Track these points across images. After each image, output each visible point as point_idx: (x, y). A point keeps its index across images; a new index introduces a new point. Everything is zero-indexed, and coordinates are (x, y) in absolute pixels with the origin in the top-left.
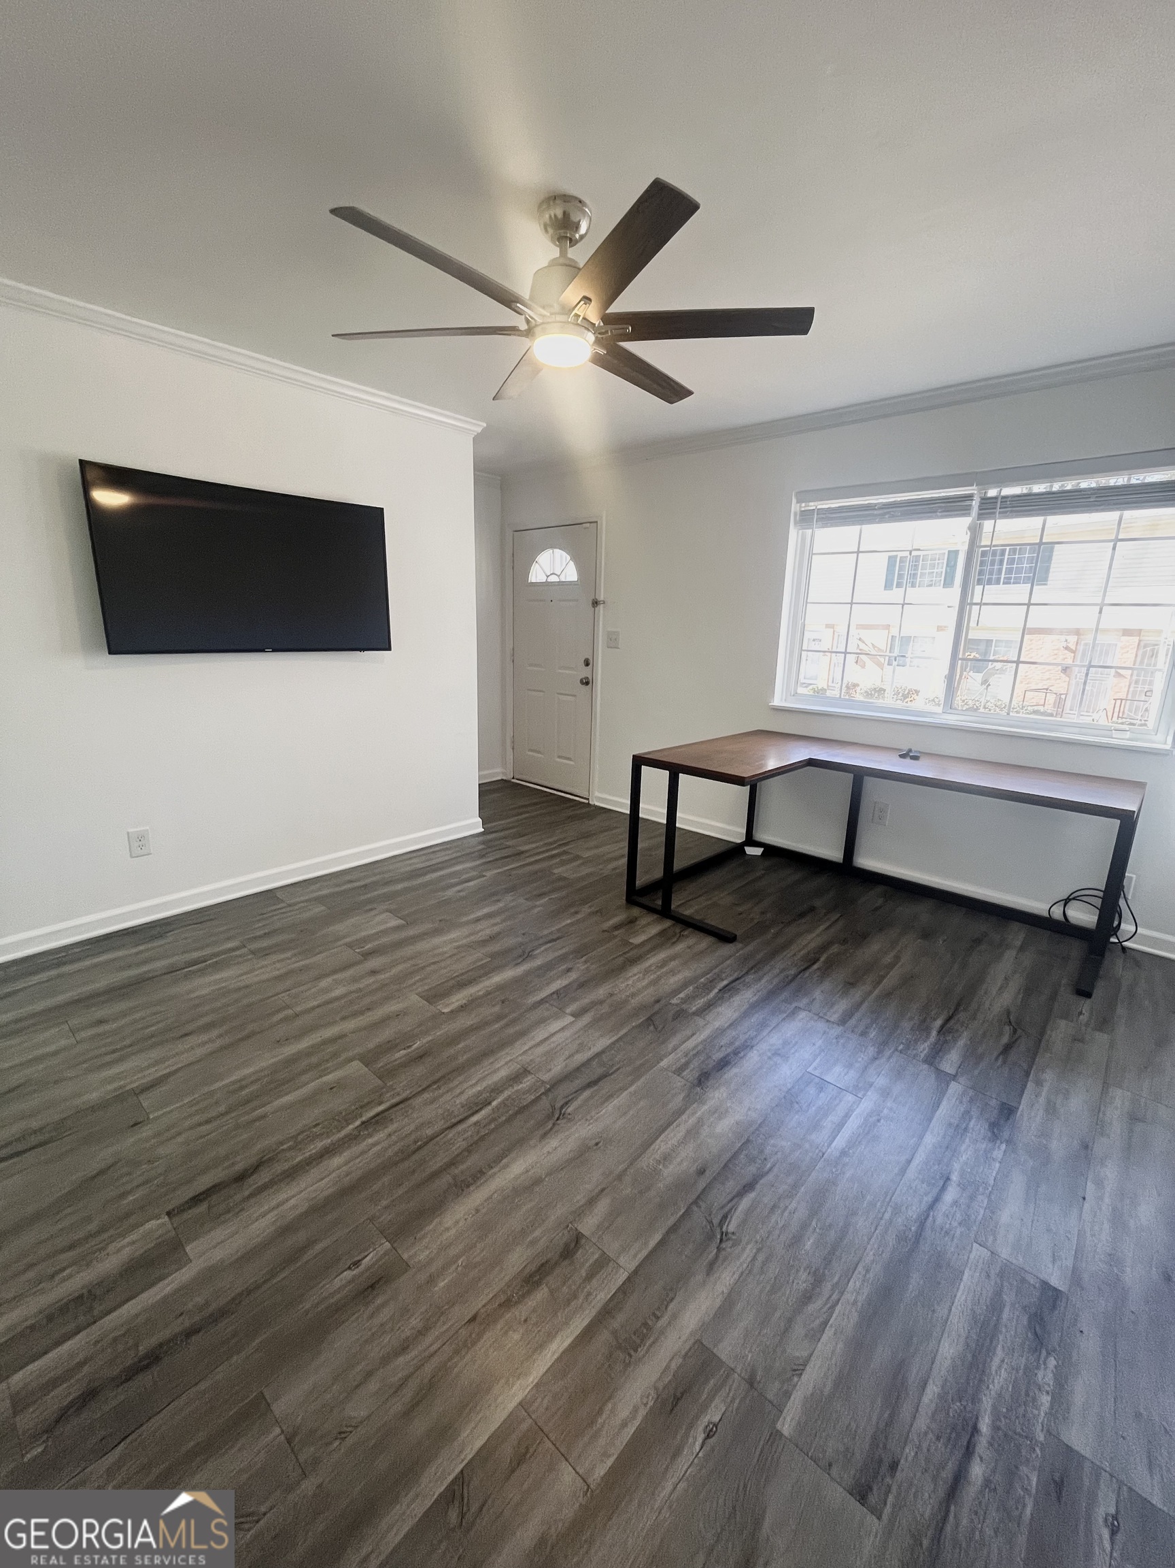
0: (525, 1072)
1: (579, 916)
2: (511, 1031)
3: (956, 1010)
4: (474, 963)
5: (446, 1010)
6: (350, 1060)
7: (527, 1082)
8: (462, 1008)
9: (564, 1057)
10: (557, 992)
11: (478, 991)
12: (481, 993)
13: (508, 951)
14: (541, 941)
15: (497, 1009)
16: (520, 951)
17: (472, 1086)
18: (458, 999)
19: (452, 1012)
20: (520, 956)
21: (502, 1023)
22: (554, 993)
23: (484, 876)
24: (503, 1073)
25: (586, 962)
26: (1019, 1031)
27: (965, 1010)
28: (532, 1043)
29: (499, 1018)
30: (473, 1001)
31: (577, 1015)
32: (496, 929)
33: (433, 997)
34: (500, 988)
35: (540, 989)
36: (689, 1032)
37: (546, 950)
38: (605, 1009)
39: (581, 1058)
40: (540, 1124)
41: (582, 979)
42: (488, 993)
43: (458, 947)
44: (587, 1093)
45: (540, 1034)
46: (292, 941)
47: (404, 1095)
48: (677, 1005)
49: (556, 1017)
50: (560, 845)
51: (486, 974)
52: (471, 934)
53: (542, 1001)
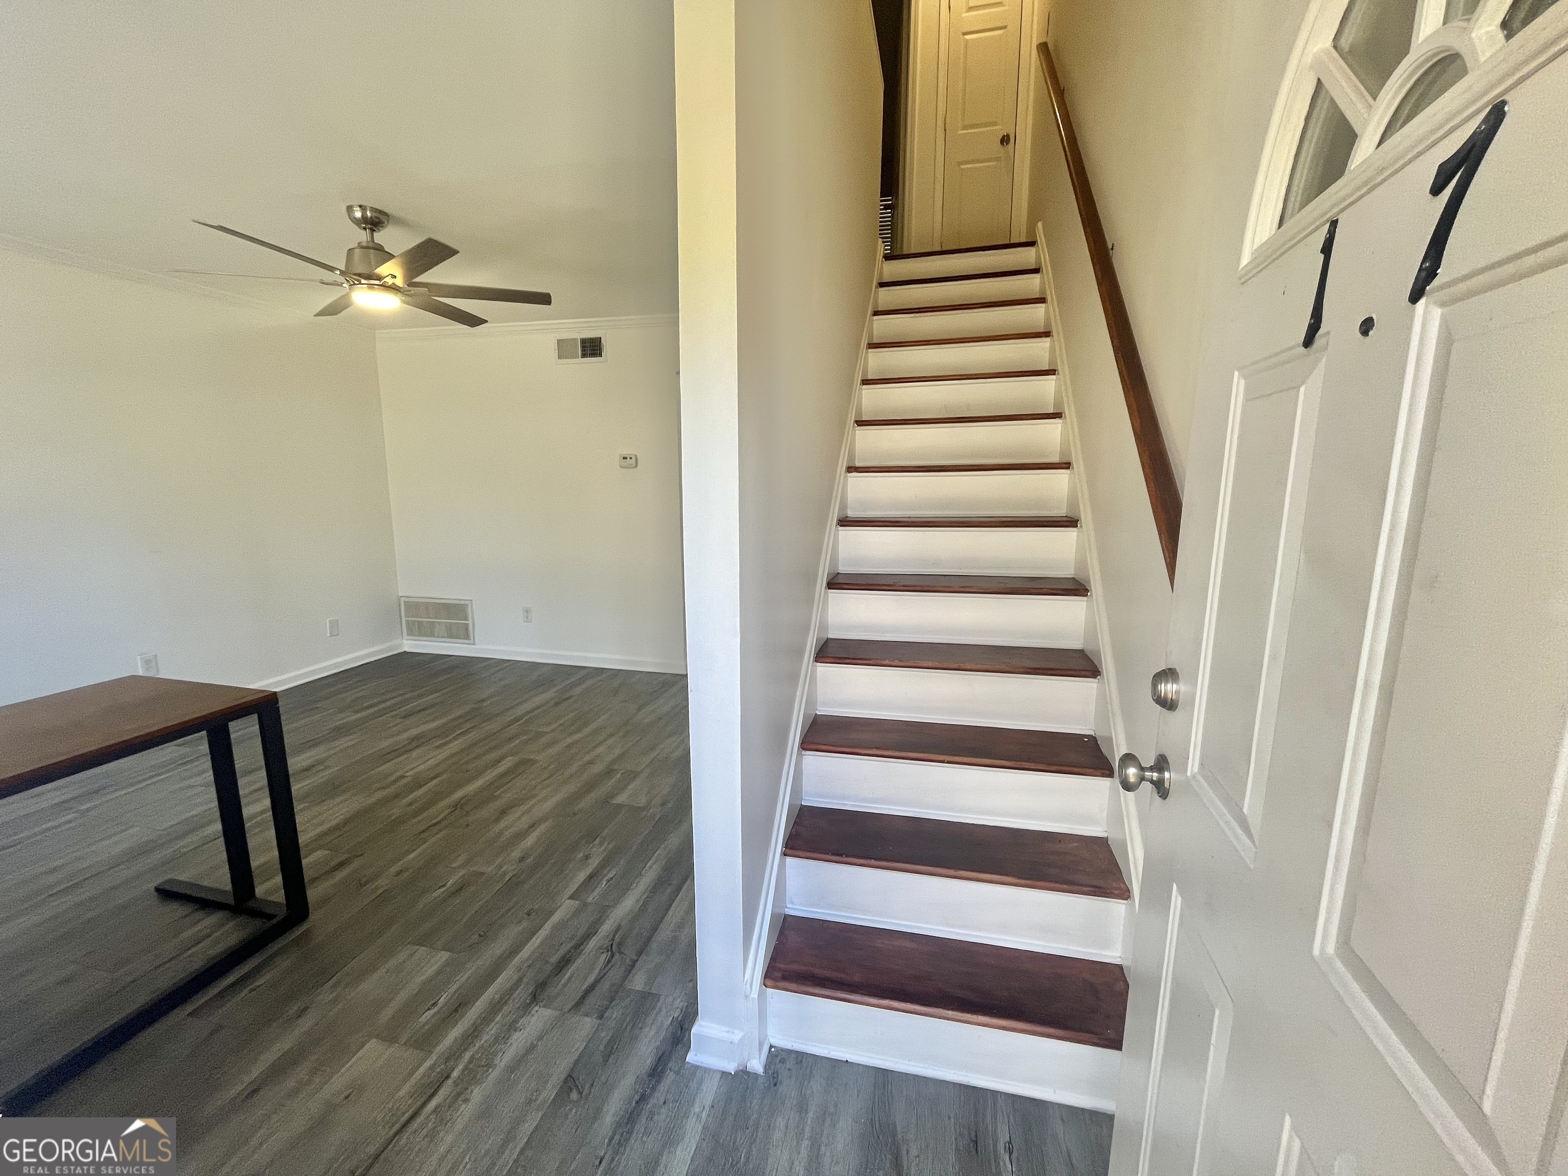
0: (438, 747)
2: (453, 760)
4: (508, 789)
7: (437, 744)
9: (413, 757)
12: (489, 771)
13: (479, 806)
14: (444, 824)
18: (506, 765)
20: (465, 803)
21: (463, 762)
22: (424, 785)
25: (390, 816)
28: (437, 757)
31: (402, 777)
35: (435, 786)
37: (438, 816)
38: (376, 786)
41: (395, 801)
43: (534, 796)
49: (419, 773)
51: (492, 783)
52: (528, 811)
53: (435, 778)
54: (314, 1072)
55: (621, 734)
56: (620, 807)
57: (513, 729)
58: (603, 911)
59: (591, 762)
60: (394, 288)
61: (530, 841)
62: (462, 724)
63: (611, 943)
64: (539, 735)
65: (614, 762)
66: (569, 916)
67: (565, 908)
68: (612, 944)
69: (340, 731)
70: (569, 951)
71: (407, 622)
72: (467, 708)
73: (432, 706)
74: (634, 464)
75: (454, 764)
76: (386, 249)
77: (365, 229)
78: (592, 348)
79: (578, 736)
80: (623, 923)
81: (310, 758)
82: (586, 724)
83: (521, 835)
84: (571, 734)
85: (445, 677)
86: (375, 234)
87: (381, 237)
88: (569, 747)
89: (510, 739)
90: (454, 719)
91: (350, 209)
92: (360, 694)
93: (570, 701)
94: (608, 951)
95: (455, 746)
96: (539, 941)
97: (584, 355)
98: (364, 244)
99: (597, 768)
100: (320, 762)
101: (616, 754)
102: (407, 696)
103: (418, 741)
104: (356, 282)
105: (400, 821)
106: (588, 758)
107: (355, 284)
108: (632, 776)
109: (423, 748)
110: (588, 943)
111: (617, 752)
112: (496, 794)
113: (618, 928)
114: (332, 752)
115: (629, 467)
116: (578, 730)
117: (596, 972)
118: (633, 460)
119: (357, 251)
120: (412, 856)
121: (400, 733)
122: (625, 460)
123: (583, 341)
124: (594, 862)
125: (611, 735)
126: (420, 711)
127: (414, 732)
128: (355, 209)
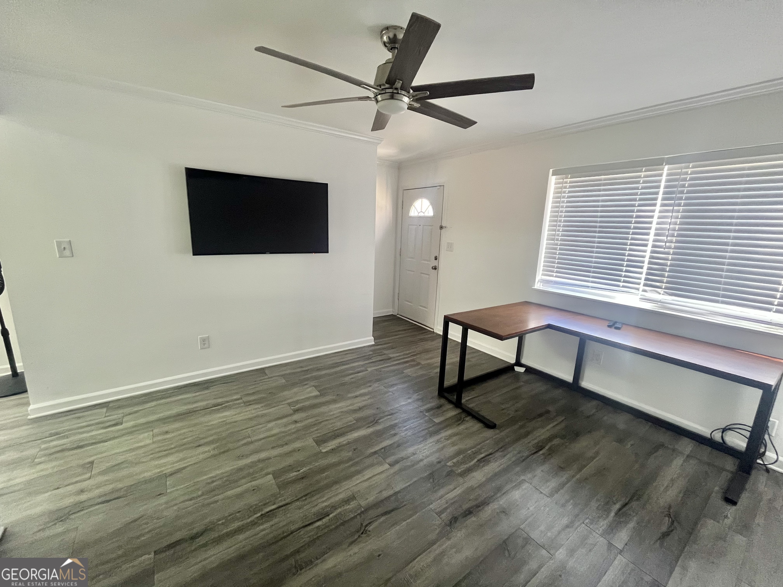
1: (410, 400)
2: (353, 469)
3: (631, 499)
5: (324, 451)
6: (268, 474)
7: (353, 504)
8: (333, 450)
9: (377, 492)
10: (385, 448)
11: (344, 441)
12: (345, 442)
15: (350, 454)
16: (372, 419)
18: (332, 444)
19: (327, 452)
20: (372, 422)
22: (382, 448)
23: (367, 370)
24: (341, 496)
26: (676, 524)
27: (638, 499)
29: (350, 459)
30: (339, 447)
32: (364, 403)
33: (320, 441)
34: (357, 440)
35: (377, 444)
36: (451, 487)
39: (385, 494)
40: (352, 534)
42: (349, 443)
44: (383, 518)
45: (368, 474)
46: (263, 398)
47: (287, 501)
48: (450, 467)
50: (412, 355)
51: (351, 431)
52: (351, 405)
53: (375, 453)
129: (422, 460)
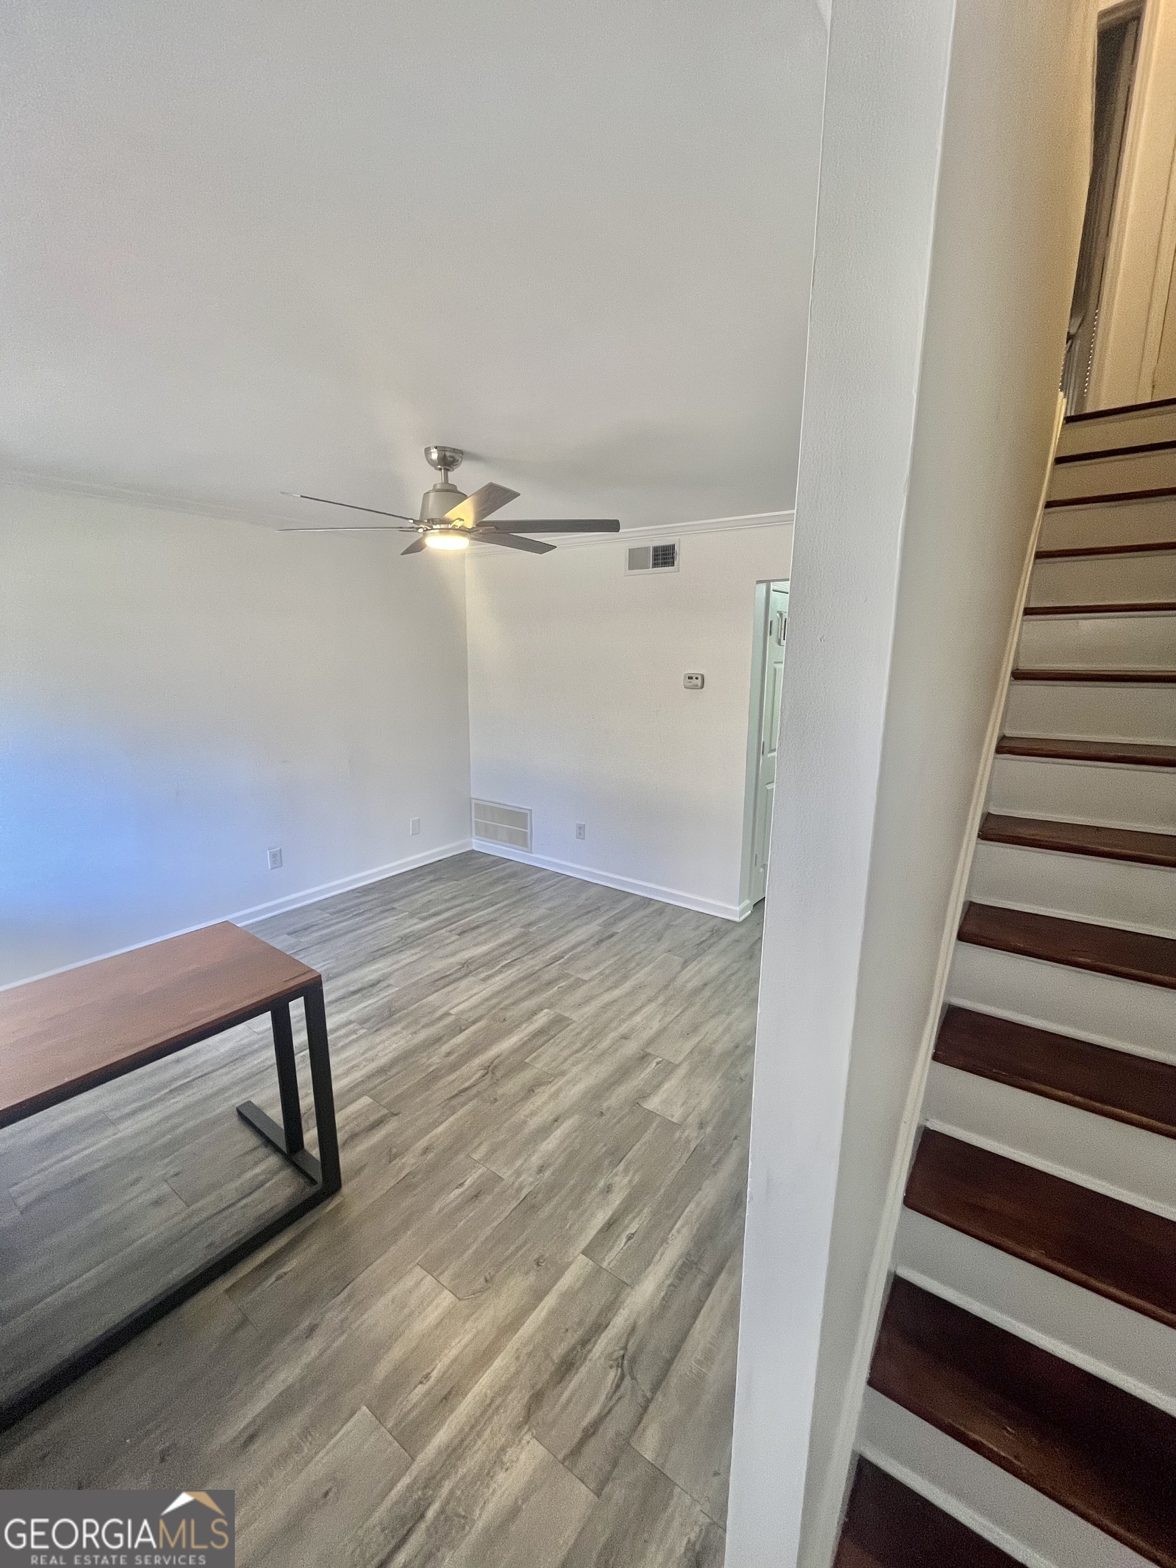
0: (484, 980)
1: (422, 1143)
2: (494, 1001)
4: (539, 1056)
5: (546, 1011)
6: (590, 980)
7: (483, 975)
8: (534, 1013)
9: (460, 988)
10: (461, 1031)
11: (526, 1027)
12: (524, 1025)
13: (508, 1074)
14: (474, 1091)
15: (509, 1014)
16: (498, 1074)
17: (512, 974)
18: (541, 1020)
19: (542, 1010)
20: (496, 1067)
21: (502, 1006)
22: (464, 1030)
24: (497, 979)
25: (430, 1065)
28: (480, 995)
29: (506, 1008)
30: (529, 1018)
31: (447, 1014)
32: (529, 1107)
33: (559, 1022)
34: (509, 1032)
35: (475, 1033)
37: (470, 1078)
38: (424, 1021)
41: (436, 1046)
42: (518, 1026)
43: (563, 1073)
45: (474, 1000)
49: (463, 1012)
51: (525, 1043)
52: (555, 1095)
53: (474, 1022)
54: (305, 1433)
55: (661, 999)
56: (650, 1115)
57: (553, 971)
58: (620, 1287)
59: (625, 1037)
60: (463, 531)
61: (550, 1144)
62: (508, 952)
63: (622, 1352)
64: (579, 983)
65: (650, 1042)
66: (578, 1285)
67: (577, 1268)
68: (623, 1356)
69: (407, 942)
70: (573, 1348)
71: (476, 822)
72: (517, 931)
73: (486, 923)
74: (699, 685)
75: (494, 1007)
76: (459, 489)
77: (440, 469)
78: (664, 556)
79: (616, 993)
80: (641, 1321)
81: (377, 970)
82: (625, 977)
83: (545, 1131)
84: (609, 989)
85: (501, 888)
86: (450, 473)
87: (455, 476)
88: (606, 1007)
89: (550, 984)
90: (502, 945)
91: (427, 451)
92: (430, 897)
93: (614, 939)
94: (618, 1366)
95: (498, 982)
96: (543, 1314)
97: (655, 565)
98: (438, 487)
99: (631, 1048)
100: (386, 977)
101: (654, 1029)
102: (467, 906)
103: (467, 968)
104: (429, 528)
105: (433, 1077)
106: (623, 1029)
107: (427, 530)
108: (668, 1069)
109: (471, 979)
110: (595, 1344)
111: (656, 1026)
112: (527, 1060)
113: (633, 1329)
114: (395, 967)
115: (695, 687)
116: (615, 986)
117: (602, 1398)
118: (699, 682)
119: (432, 495)
120: (440, 1129)
121: (454, 954)
122: (690, 680)
123: (656, 549)
124: (616, 1199)
125: (650, 1000)
126: (474, 929)
127: (466, 955)
128: (432, 451)
129: (403, 1029)
